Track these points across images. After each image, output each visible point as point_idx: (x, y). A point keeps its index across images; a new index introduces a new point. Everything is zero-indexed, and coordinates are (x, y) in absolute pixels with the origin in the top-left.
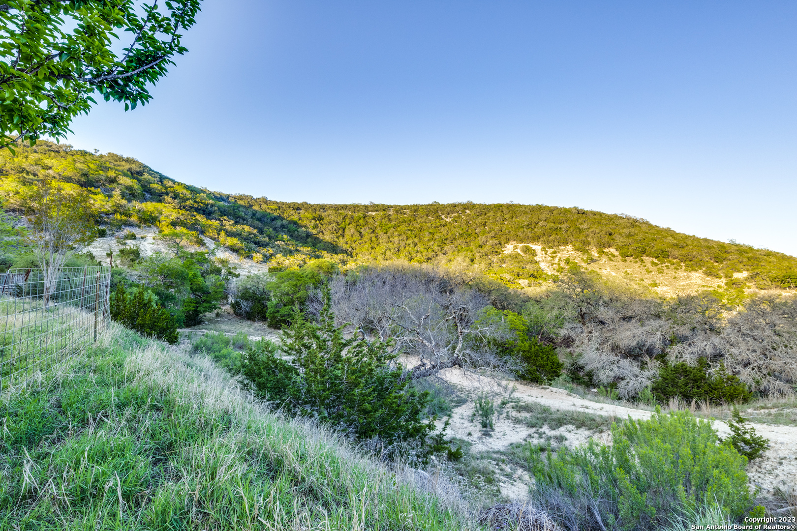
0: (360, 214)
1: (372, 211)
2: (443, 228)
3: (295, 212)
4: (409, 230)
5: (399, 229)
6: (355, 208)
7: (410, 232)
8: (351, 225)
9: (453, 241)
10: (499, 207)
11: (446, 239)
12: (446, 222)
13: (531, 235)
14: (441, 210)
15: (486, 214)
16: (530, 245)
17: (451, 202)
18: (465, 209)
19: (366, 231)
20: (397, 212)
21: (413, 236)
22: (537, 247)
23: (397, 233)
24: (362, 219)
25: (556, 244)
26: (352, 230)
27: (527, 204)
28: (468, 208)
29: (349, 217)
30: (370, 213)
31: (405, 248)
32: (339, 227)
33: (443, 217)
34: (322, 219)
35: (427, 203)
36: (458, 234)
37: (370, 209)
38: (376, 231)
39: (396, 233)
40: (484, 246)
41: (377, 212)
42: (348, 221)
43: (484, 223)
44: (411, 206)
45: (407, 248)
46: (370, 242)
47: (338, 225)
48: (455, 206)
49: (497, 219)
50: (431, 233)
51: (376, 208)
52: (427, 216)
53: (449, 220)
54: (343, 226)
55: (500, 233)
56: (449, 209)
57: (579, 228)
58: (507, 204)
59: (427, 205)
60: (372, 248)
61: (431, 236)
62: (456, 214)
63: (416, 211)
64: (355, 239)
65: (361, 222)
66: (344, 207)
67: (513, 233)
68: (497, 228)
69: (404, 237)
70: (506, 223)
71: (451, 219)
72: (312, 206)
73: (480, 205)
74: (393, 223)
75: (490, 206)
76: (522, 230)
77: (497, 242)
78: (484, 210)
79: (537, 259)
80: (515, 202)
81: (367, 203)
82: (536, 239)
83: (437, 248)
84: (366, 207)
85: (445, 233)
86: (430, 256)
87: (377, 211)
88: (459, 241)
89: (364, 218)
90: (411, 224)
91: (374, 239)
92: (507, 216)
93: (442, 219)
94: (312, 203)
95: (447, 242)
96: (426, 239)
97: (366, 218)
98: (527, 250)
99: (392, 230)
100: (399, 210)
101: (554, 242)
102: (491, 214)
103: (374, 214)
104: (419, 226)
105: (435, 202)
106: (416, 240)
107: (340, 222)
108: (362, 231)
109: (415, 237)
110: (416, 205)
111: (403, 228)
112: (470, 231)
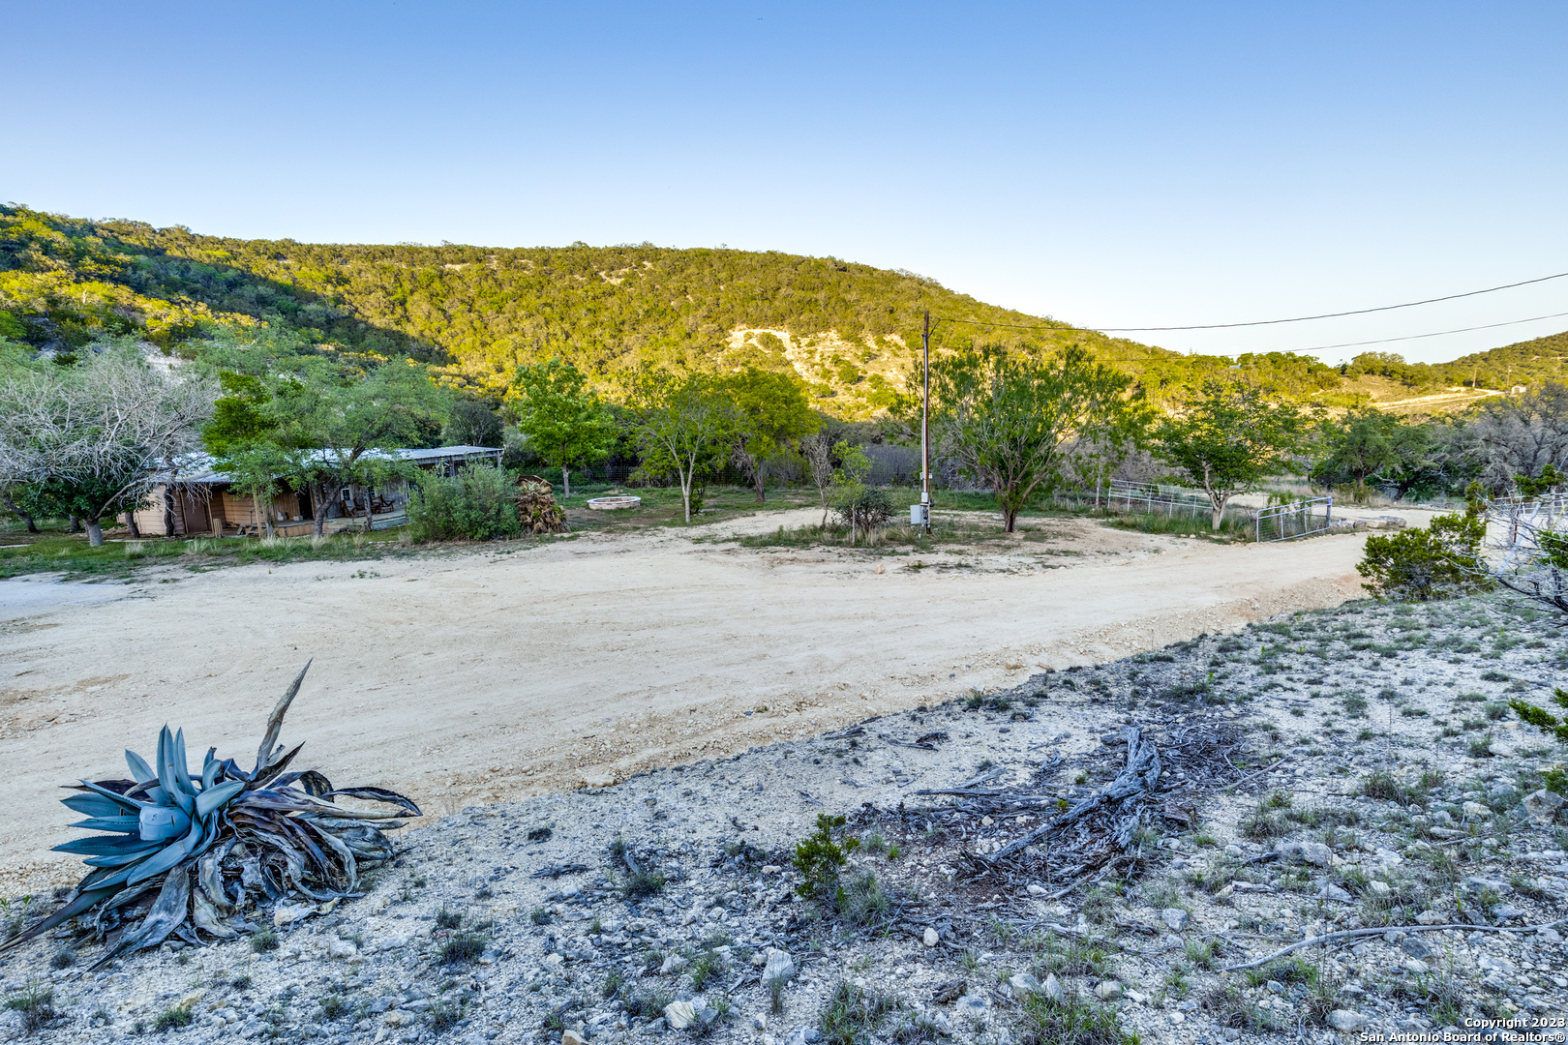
0: (428, 269)
1: (452, 262)
2: (610, 299)
3: (278, 265)
4: (545, 304)
5: (524, 303)
6: (412, 253)
7: (548, 309)
8: (416, 296)
9: (636, 326)
10: (703, 256)
11: (623, 323)
12: (613, 286)
13: (770, 313)
14: (595, 261)
15: (682, 271)
16: (774, 333)
17: (611, 244)
18: (642, 259)
19: (457, 310)
20: (508, 265)
21: (557, 317)
22: (783, 335)
23: (523, 312)
24: (437, 280)
25: (812, 328)
26: (425, 306)
27: (751, 249)
28: (647, 258)
29: (406, 275)
30: (448, 266)
31: (548, 341)
32: (392, 298)
33: (602, 274)
34: (347, 281)
35: (563, 245)
36: (641, 312)
37: (447, 257)
38: (476, 307)
39: (521, 313)
40: (693, 335)
41: (465, 265)
42: (407, 286)
43: (683, 288)
44: (532, 250)
45: (553, 342)
46: (472, 330)
47: (389, 294)
48: (620, 251)
49: (706, 280)
50: (589, 310)
51: (460, 253)
52: (571, 273)
53: (616, 282)
54: (399, 295)
55: (717, 310)
56: (612, 260)
57: (844, 300)
58: (718, 251)
59: (567, 250)
60: (484, 344)
61: (591, 316)
62: (627, 270)
63: (546, 262)
64: (436, 325)
65: (437, 286)
66: (387, 252)
67: (739, 310)
68: (709, 300)
69: (540, 319)
70: (722, 287)
71: (619, 281)
72: (310, 248)
73: (668, 250)
74: (508, 290)
75: (686, 252)
76: (754, 303)
77: (715, 326)
78: (680, 261)
79: (788, 356)
80: (731, 247)
81: (437, 243)
82: (779, 320)
83: (611, 341)
84: (436, 251)
85: (616, 308)
86: (602, 357)
87: (464, 262)
88: (648, 326)
89: (441, 277)
90: (544, 292)
91: (477, 324)
92: (723, 275)
93: (603, 280)
94: (306, 241)
95: (626, 327)
96: (585, 323)
97: (446, 279)
98: (768, 341)
99: (509, 305)
100: (512, 258)
101: (809, 324)
102: (692, 270)
103: (458, 267)
104: (562, 295)
105: (580, 243)
106: (567, 326)
107: (390, 289)
108: (446, 305)
109: (562, 319)
110: (542, 250)
111: (531, 299)
112: (662, 306)
